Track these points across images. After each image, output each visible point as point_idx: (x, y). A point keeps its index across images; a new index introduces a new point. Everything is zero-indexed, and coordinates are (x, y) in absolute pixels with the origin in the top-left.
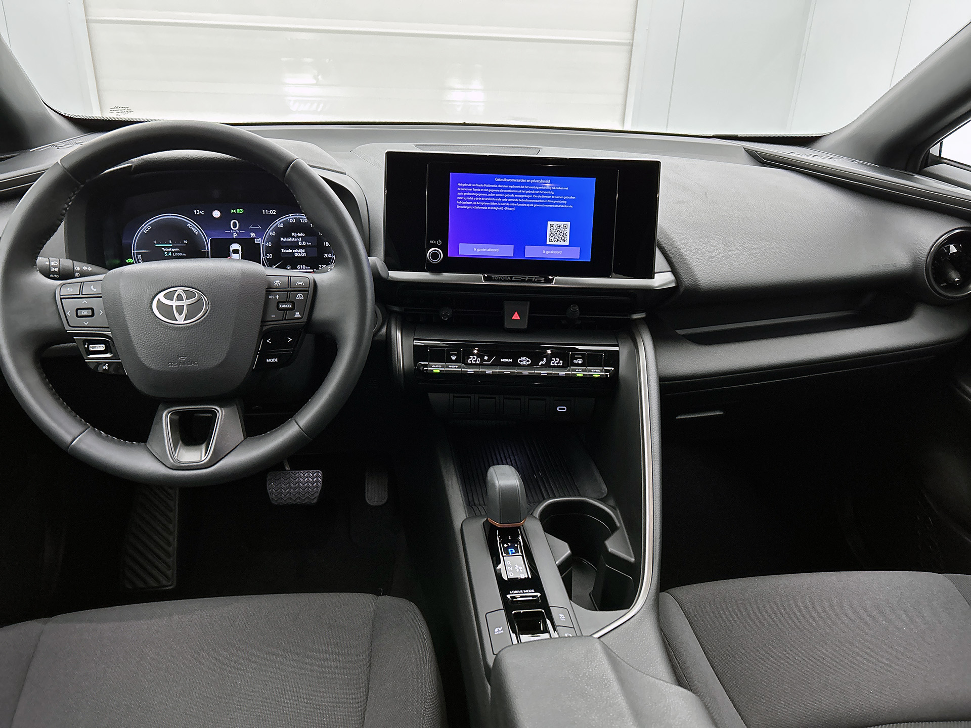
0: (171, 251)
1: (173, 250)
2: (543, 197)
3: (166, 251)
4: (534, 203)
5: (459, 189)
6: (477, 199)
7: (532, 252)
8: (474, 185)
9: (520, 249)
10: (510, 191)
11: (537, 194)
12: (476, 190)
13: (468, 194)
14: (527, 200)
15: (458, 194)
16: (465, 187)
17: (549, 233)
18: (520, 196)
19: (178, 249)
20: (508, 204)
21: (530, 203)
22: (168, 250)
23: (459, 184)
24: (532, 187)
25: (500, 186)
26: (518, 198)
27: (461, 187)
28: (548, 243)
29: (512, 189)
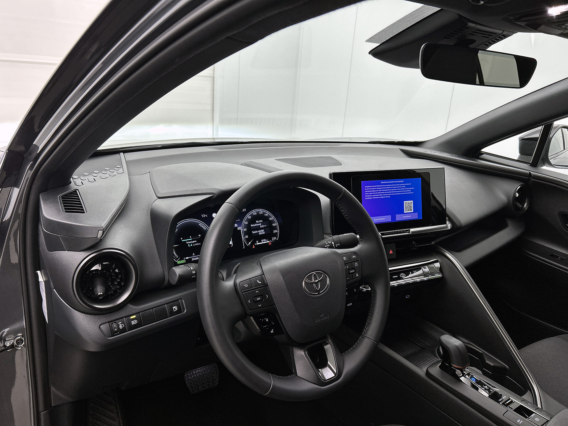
0: (192, 243)
2: (401, 189)
3: (189, 244)
4: (398, 193)
5: (366, 189)
6: (374, 193)
7: (399, 218)
8: (372, 186)
9: (393, 217)
10: (388, 188)
11: (399, 188)
12: (373, 189)
13: (370, 191)
14: (395, 192)
15: (366, 192)
16: (368, 188)
17: (405, 207)
18: (392, 190)
19: (196, 241)
20: (387, 195)
21: (396, 193)
22: (190, 242)
23: (366, 187)
24: (396, 185)
25: (383, 186)
26: (391, 191)
27: (367, 188)
28: (405, 212)
29: (388, 187)
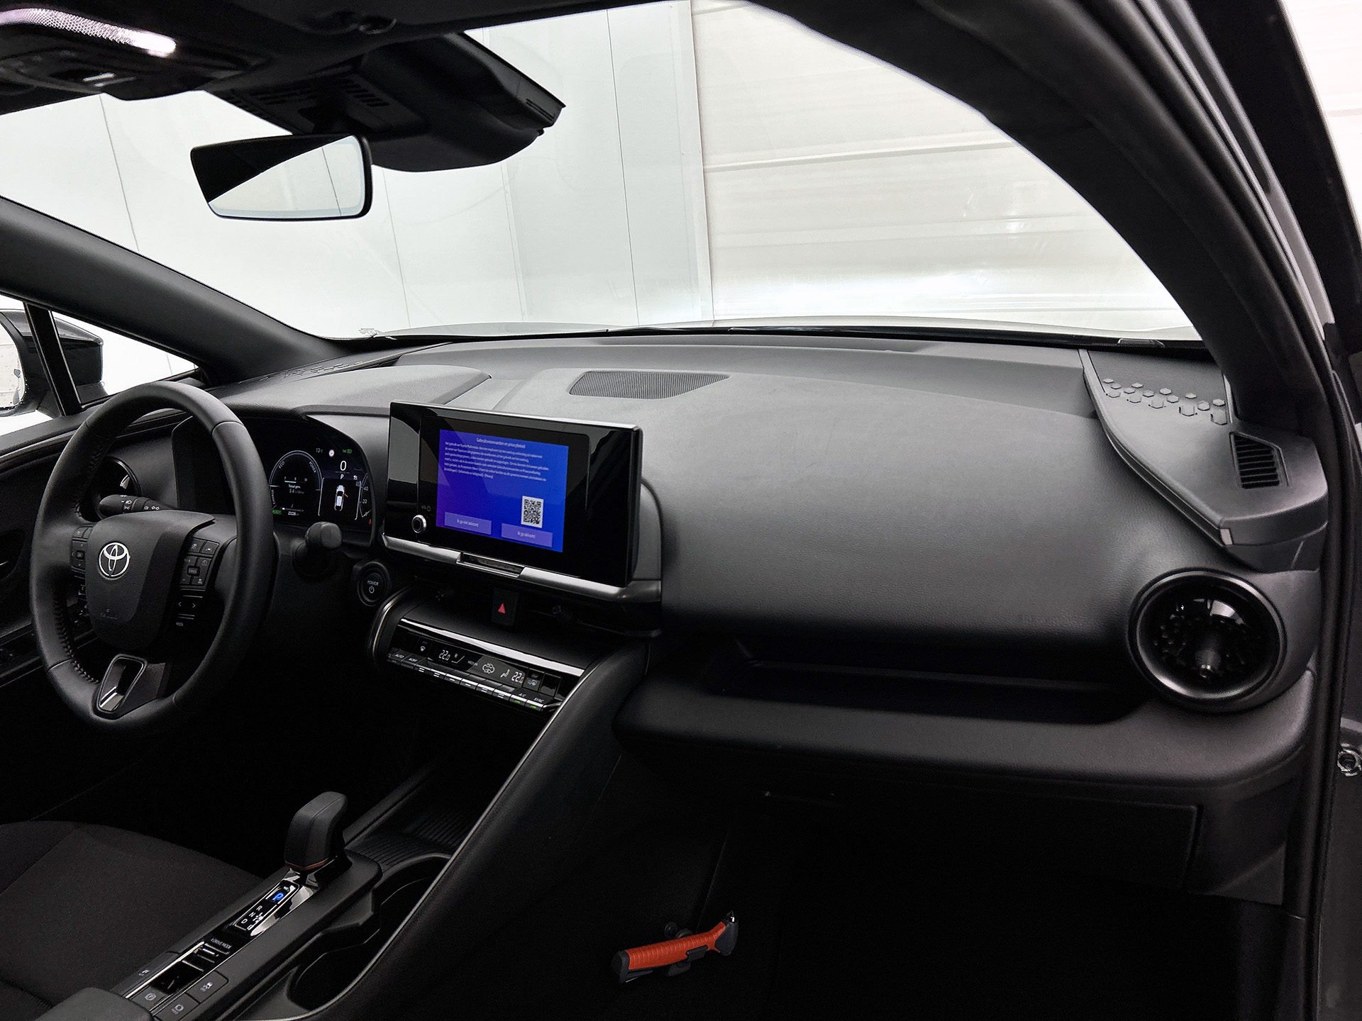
1: (297, 487)
2: (519, 465)
4: (511, 472)
5: (446, 449)
6: (461, 461)
7: (508, 532)
8: (459, 445)
9: (497, 527)
10: (489, 455)
11: (514, 461)
12: (460, 451)
13: (454, 455)
14: (504, 468)
15: (446, 454)
16: (452, 447)
17: (523, 510)
18: (498, 462)
20: (487, 471)
21: (507, 471)
23: (447, 443)
24: (509, 452)
25: (481, 448)
26: (496, 464)
27: (448, 446)
28: (523, 523)
29: (492, 453)
